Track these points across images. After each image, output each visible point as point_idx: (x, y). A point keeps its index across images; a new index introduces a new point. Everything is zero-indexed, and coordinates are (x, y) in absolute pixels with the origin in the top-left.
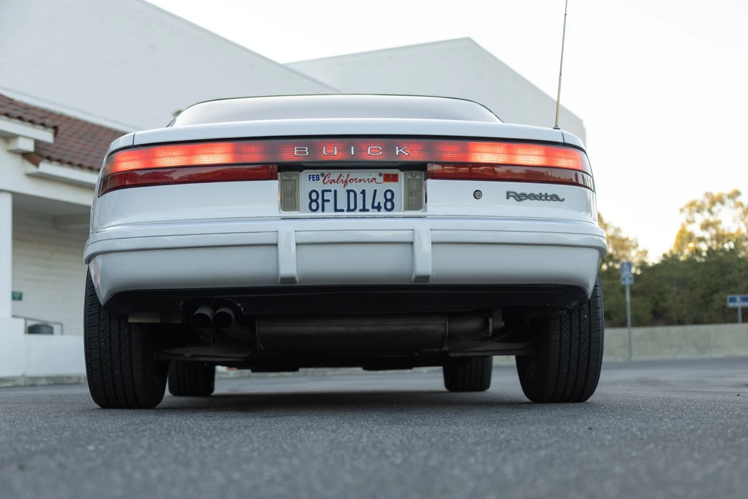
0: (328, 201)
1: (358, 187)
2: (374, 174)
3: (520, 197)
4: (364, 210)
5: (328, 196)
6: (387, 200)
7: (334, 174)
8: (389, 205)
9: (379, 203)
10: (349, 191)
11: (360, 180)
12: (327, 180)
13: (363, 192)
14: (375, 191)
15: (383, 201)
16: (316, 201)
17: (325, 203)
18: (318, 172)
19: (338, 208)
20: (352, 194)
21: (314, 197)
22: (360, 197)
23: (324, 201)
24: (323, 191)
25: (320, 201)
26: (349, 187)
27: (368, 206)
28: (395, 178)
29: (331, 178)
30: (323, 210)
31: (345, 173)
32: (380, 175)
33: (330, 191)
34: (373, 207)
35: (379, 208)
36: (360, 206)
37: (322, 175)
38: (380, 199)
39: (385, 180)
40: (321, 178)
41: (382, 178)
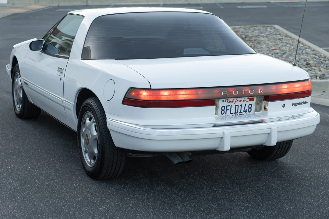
0: (228, 110)
1: (239, 104)
2: (246, 98)
3: (296, 105)
5: (229, 108)
6: (249, 108)
8: (250, 110)
9: (246, 109)
10: (236, 106)
11: (241, 101)
12: (229, 101)
13: (241, 106)
14: (246, 105)
16: (224, 110)
17: (227, 111)
18: (225, 99)
19: (231, 112)
20: (237, 107)
21: (223, 108)
22: (240, 107)
23: (227, 110)
24: (227, 106)
25: (225, 110)
26: (237, 104)
27: (242, 111)
28: (253, 99)
29: (230, 101)
30: (226, 114)
31: (235, 99)
32: (248, 98)
33: (229, 106)
34: (244, 111)
35: (246, 111)
36: (239, 111)
39: (250, 100)
40: (227, 101)
41: (248, 99)
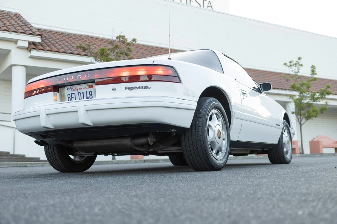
0: (73, 97)
1: (81, 91)
2: (85, 85)
3: (131, 89)
4: (84, 99)
5: (73, 95)
6: (90, 95)
7: (74, 87)
8: (91, 97)
10: (79, 93)
11: (82, 88)
12: (72, 90)
13: (83, 93)
14: (86, 92)
15: (89, 95)
16: (69, 98)
18: (69, 87)
19: (76, 98)
20: (80, 94)
21: (69, 96)
22: (82, 94)
23: (72, 97)
24: (71, 94)
25: (71, 97)
27: (85, 97)
28: (92, 86)
30: (72, 100)
31: (77, 86)
33: (73, 93)
35: (88, 98)
36: (82, 97)
37: (71, 88)
38: (88, 95)
39: (89, 87)
40: (71, 89)
41: (88, 87)
